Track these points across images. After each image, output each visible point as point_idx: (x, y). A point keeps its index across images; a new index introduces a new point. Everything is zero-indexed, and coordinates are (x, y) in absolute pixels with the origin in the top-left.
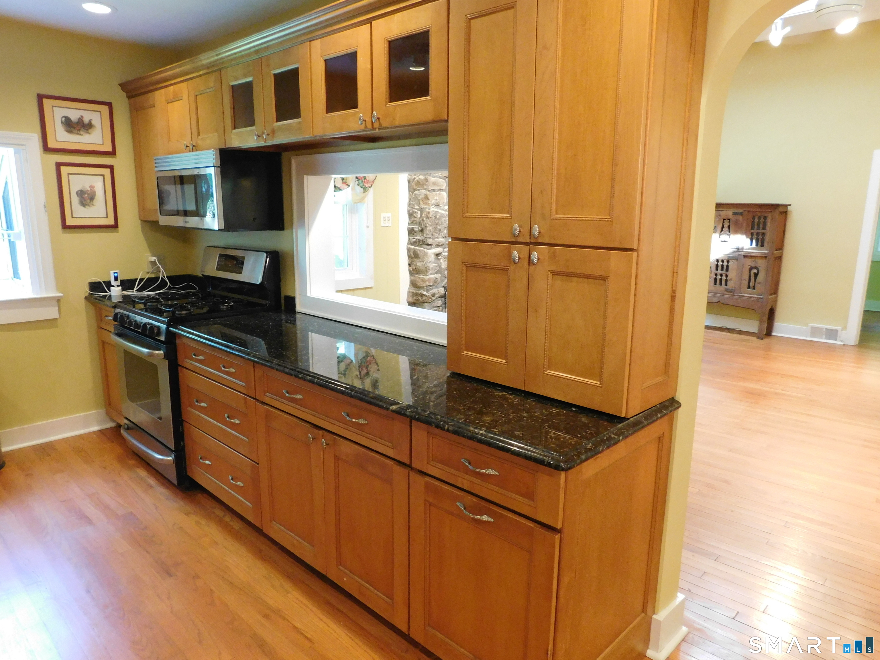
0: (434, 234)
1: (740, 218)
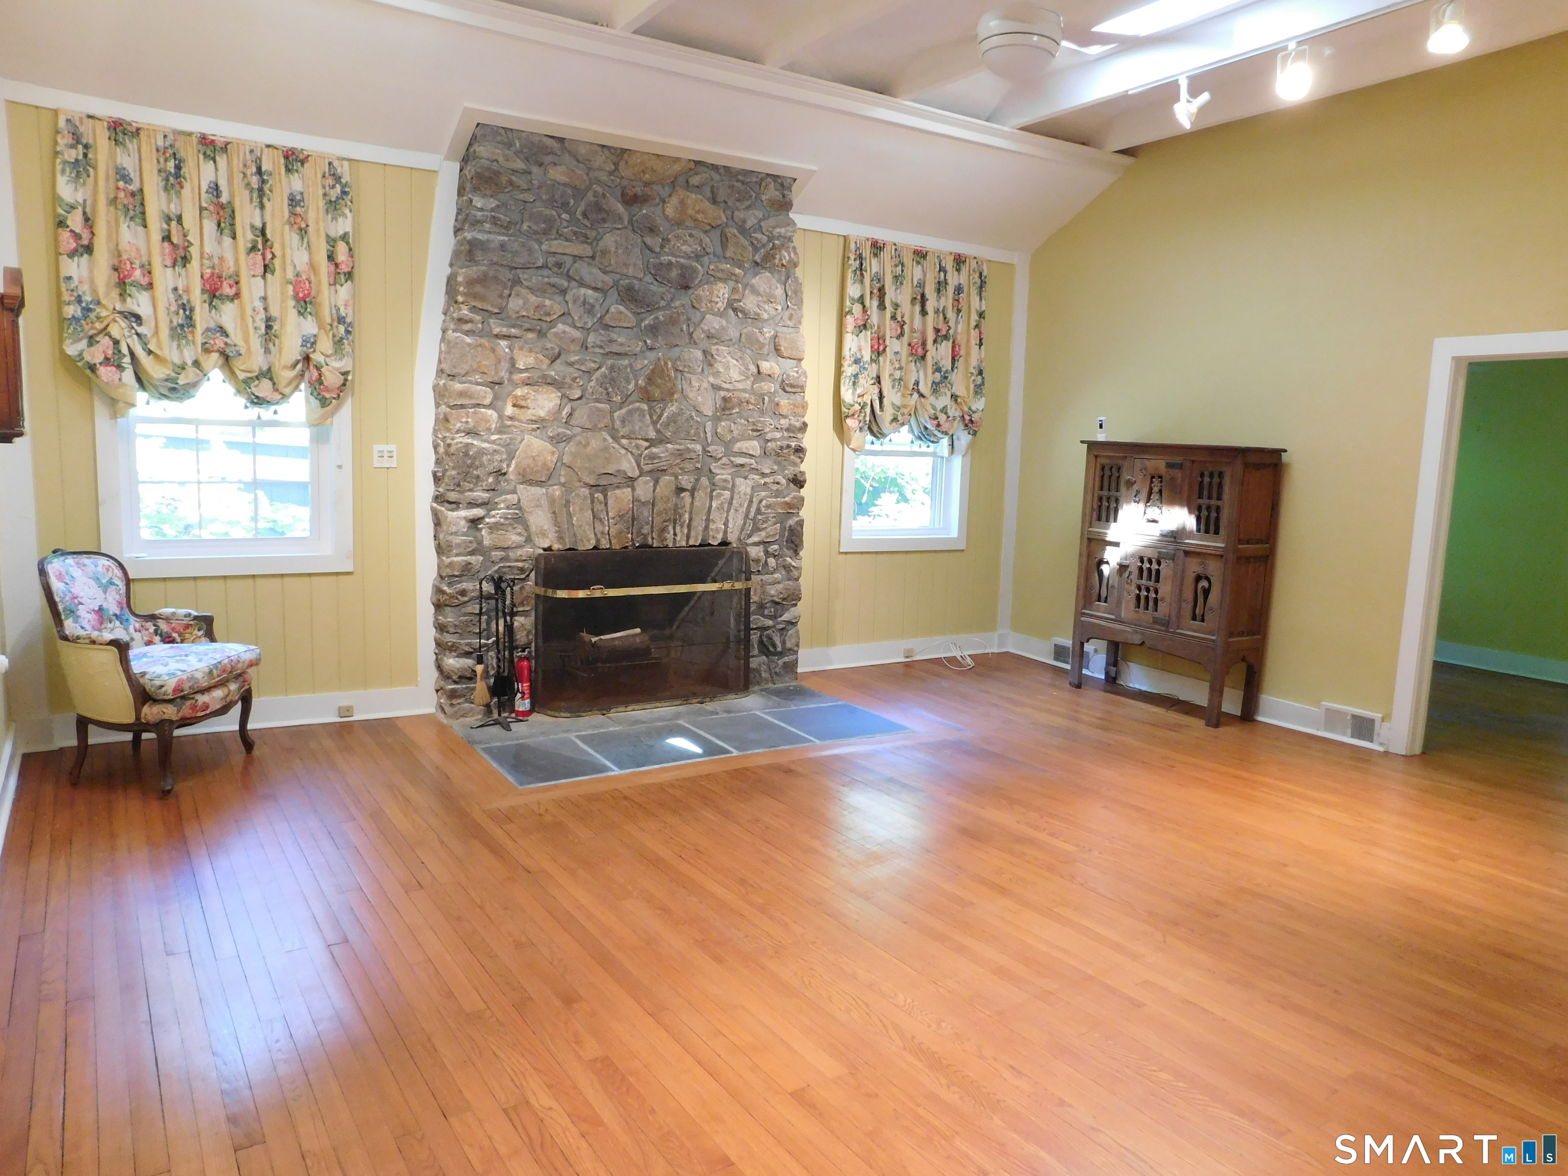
0: (462, 483)
1: (1178, 474)
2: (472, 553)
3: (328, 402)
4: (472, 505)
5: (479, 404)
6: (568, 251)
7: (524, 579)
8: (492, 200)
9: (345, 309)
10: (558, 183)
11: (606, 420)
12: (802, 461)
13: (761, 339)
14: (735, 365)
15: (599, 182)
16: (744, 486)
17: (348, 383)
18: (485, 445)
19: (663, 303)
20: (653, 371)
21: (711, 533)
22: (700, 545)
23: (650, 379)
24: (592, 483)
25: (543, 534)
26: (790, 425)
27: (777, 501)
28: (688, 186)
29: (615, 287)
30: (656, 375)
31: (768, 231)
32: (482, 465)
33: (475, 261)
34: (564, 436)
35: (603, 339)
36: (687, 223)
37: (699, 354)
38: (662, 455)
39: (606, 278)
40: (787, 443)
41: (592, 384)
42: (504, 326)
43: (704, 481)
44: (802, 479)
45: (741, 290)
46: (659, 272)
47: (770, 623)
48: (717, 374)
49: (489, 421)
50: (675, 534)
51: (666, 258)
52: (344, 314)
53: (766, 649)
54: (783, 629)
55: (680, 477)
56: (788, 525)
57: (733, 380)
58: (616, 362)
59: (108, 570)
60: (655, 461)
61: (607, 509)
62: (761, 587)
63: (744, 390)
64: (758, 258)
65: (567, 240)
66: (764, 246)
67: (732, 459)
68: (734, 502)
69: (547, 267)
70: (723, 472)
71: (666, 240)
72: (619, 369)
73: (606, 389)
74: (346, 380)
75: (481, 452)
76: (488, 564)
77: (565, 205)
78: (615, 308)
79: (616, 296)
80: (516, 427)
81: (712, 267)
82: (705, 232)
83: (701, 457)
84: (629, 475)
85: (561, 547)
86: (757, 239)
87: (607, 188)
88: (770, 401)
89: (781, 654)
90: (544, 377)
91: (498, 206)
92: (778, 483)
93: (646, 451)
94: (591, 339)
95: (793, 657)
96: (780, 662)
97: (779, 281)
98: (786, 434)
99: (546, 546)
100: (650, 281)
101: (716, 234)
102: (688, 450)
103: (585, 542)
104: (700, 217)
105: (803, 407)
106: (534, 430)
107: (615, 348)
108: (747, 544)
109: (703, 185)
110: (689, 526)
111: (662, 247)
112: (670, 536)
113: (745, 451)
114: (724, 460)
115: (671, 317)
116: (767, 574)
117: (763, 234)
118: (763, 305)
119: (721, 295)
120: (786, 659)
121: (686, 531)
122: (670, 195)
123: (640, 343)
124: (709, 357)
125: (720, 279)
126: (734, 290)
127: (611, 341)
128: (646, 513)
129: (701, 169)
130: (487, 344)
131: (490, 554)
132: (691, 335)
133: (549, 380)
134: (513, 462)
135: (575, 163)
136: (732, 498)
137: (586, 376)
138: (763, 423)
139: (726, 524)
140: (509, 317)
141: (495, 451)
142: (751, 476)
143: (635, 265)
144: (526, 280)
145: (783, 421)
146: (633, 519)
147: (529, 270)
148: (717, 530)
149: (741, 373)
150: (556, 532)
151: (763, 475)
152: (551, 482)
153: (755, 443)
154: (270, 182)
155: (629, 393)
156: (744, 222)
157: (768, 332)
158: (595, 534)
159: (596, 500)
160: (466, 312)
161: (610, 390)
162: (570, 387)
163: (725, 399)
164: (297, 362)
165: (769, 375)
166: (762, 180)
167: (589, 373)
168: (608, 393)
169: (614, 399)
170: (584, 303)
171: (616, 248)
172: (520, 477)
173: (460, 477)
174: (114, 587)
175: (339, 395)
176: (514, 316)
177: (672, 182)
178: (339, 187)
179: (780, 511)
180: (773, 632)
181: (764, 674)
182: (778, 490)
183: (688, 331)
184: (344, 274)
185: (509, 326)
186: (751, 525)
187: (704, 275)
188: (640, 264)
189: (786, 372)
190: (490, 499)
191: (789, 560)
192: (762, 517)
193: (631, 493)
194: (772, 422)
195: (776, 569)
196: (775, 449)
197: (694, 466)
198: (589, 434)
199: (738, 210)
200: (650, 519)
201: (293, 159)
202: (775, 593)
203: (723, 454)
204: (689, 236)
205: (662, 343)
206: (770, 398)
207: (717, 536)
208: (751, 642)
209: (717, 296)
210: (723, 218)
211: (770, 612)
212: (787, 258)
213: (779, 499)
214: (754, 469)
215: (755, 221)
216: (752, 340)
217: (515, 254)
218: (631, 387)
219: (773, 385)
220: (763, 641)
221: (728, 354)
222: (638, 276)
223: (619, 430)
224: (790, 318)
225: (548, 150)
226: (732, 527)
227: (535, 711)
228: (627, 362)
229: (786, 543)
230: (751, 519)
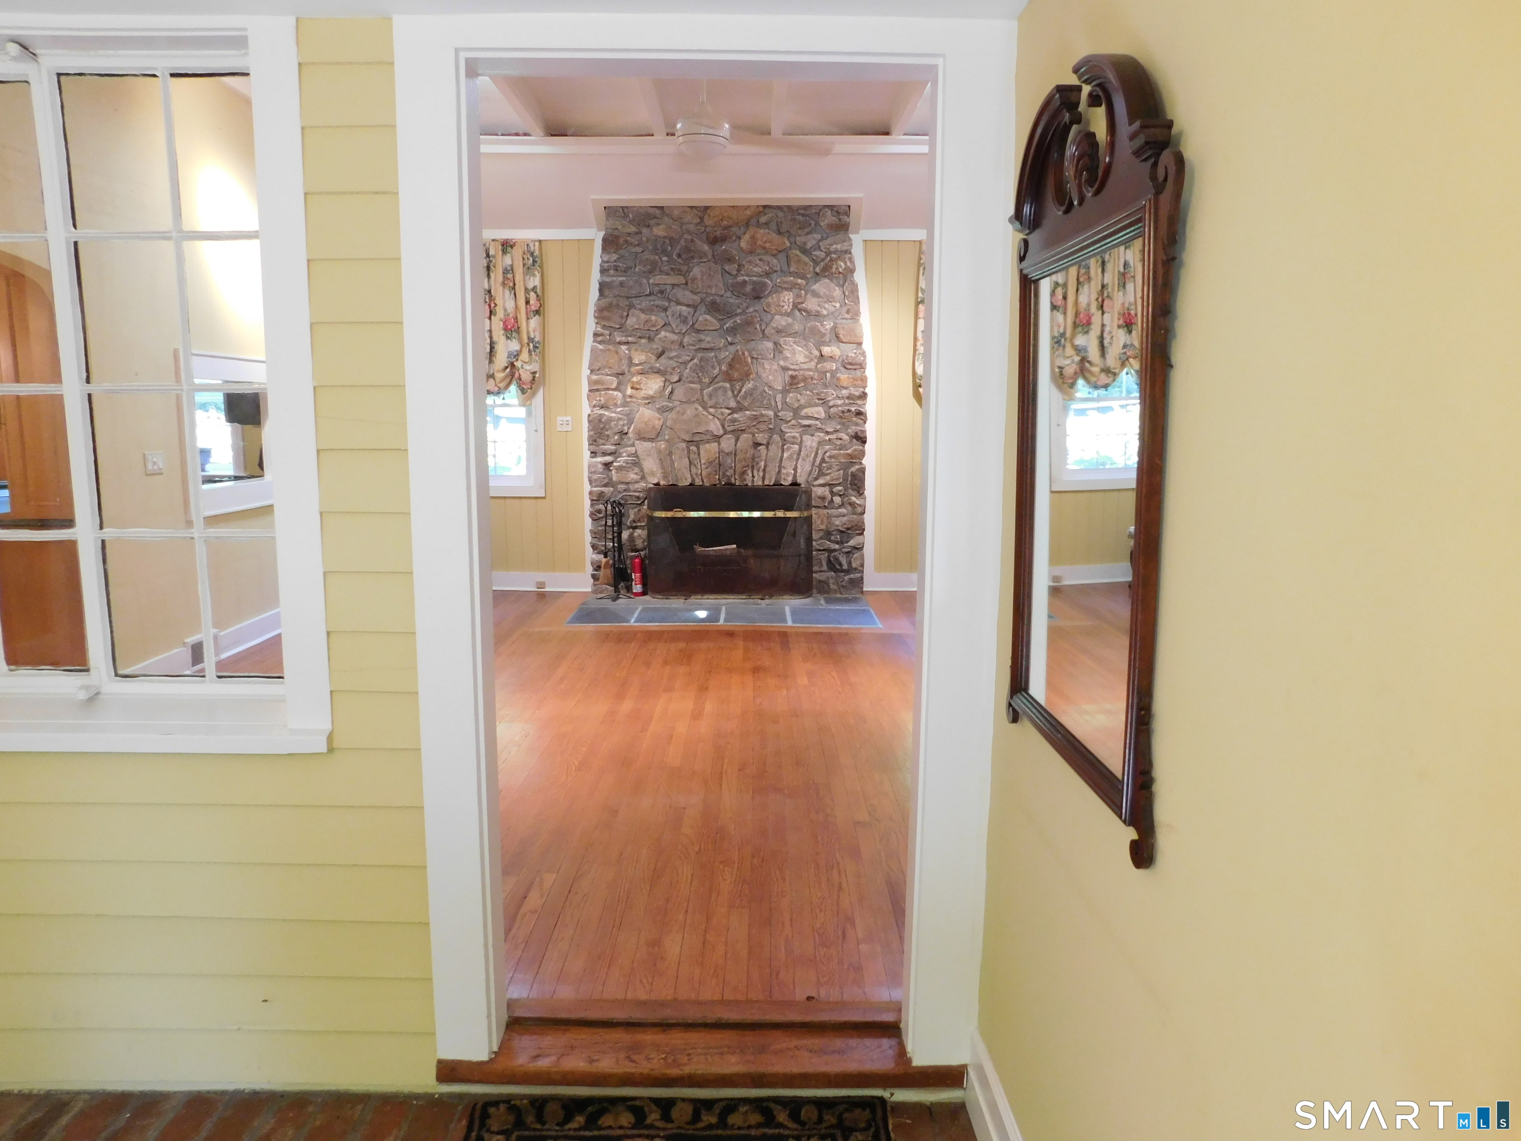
2: (605, 485)
3: (525, 391)
4: (604, 454)
5: (608, 388)
6: (668, 282)
7: (640, 504)
8: (614, 255)
9: (534, 333)
10: (660, 237)
11: (697, 396)
12: (865, 422)
13: (823, 330)
14: (800, 351)
15: (688, 232)
16: (810, 442)
17: (536, 379)
18: (614, 415)
19: (739, 311)
20: (733, 359)
21: (783, 477)
22: (774, 485)
23: (731, 366)
24: (688, 440)
25: (653, 474)
26: (850, 394)
27: (840, 454)
28: (759, 225)
29: (703, 303)
30: (735, 362)
31: (826, 248)
32: (611, 428)
33: (604, 296)
34: (667, 407)
35: (694, 339)
36: (758, 251)
37: (770, 345)
38: (741, 419)
39: (695, 297)
40: (847, 408)
41: (687, 371)
42: (622, 336)
43: (776, 437)
44: (862, 436)
45: (803, 295)
46: (737, 288)
47: (837, 547)
48: (786, 359)
49: (615, 399)
50: (753, 476)
51: (742, 278)
52: (533, 337)
53: (833, 565)
54: (848, 552)
55: (756, 435)
56: (850, 471)
57: (799, 362)
58: (705, 355)
60: (735, 424)
61: (700, 457)
62: (828, 518)
63: (809, 370)
64: (818, 270)
65: (667, 274)
66: (823, 260)
67: (800, 421)
68: (802, 453)
69: (653, 294)
70: (792, 431)
71: (741, 266)
72: (707, 360)
73: (697, 374)
74: (534, 377)
75: (610, 420)
76: (616, 493)
77: (664, 252)
78: (703, 318)
79: (704, 309)
80: (634, 402)
81: (778, 281)
82: (774, 255)
83: (773, 420)
84: (716, 433)
85: (665, 483)
86: (816, 256)
87: (694, 235)
88: (833, 376)
89: (847, 572)
90: (651, 368)
91: (618, 258)
92: (841, 439)
93: (729, 417)
94: (686, 340)
95: (858, 575)
96: (846, 578)
97: (838, 285)
98: (847, 401)
99: (655, 482)
100: (729, 296)
101: (782, 257)
102: (762, 415)
103: (684, 481)
104: (768, 245)
105: (862, 380)
106: (646, 404)
107: (703, 345)
108: (814, 486)
109: (770, 222)
110: (764, 470)
111: (739, 271)
112: (749, 478)
113: (810, 415)
114: (793, 422)
115: (747, 320)
116: (833, 508)
117: (821, 251)
118: (823, 304)
119: (786, 300)
120: (852, 576)
121: (761, 474)
122: (744, 234)
123: (723, 340)
124: (779, 347)
125: (786, 289)
126: (798, 296)
127: (700, 341)
128: (729, 461)
129: (767, 210)
130: (612, 349)
131: (617, 487)
132: (763, 331)
133: (655, 371)
134: (633, 426)
135: (672, 221)
136: (800, 451)
137: (682, 367)
138: (826, 393)
139: (795, 469)
140: (627, 330)
141: (619, 418)
142: (817, 434)
143: (717, 286)
144: (638, 304)
145: (845, 392)
146: (720, 465)
147: (641, 298)
148: (787, 474)
149: (806, 357)
150: (662, 473)
151: (828, 433)
152: (659, 439)
153: (820, 409)
154: (494, 261)
155: (715, 376)
156: (805, 243)
157: (829, 325)
158: (691, 475)
159: (691, 451)
160: (599, 329)
161: (700, 374)
162: (671, 374)
163: (792, 377)
164: (507, 368)
165: (831, 357)
166: (820, 210)
167: (685, 363)
168: (699, 377)
169: (704, 381)
170: (680, 316)
171: (702, 276)
172: (637, 435)
173: (596, 436)
175: (531, 386)
176: (631, 329)
177: (746, 223)
178: (531, 259)
179: (843, 460)
180: (840, 554)
181: (832, 586)
182: (841, 444)
183: (761, 329)
184: (533, 311)
185: (627, 336)
186: (817, 471)
187: (772, 287)
188: (721, 285)
189: (846, 354)
190: (616, 450)
191: (854, 499)
192: (827, 464)
193: (717, 447)
194: (834, 393)
195: (842, 505)
196: (838, 413)
197: (767, 426)
198: (685, 406)
199: (800, 236)
200: (733, 465)
201: (507, 246)
202: (841, 524)
203: (792, 418)
204: (759, 260)
205: (740, 339)
206: (832, 374)
207: (788, 479)
208: (816, 560)
209: (784, 301)
210: (788, 244)
211: (836, 538)
212: (843, 266)
213: (842, 451)
214: (819, 428)
215: (814, 242)
216: (814, 332)
217: (631, 288)
218: (716, 371)
219: (834, 364)
220: (830, 561)
221: (794, 343)
222: (720, 293)
223: (708, 402)
224: (848, 312)
225: (652, 216)
226: (801, 472)
227: (644, 593)
228: (713, 354)
229: (849, 486)
230: (817, 467)
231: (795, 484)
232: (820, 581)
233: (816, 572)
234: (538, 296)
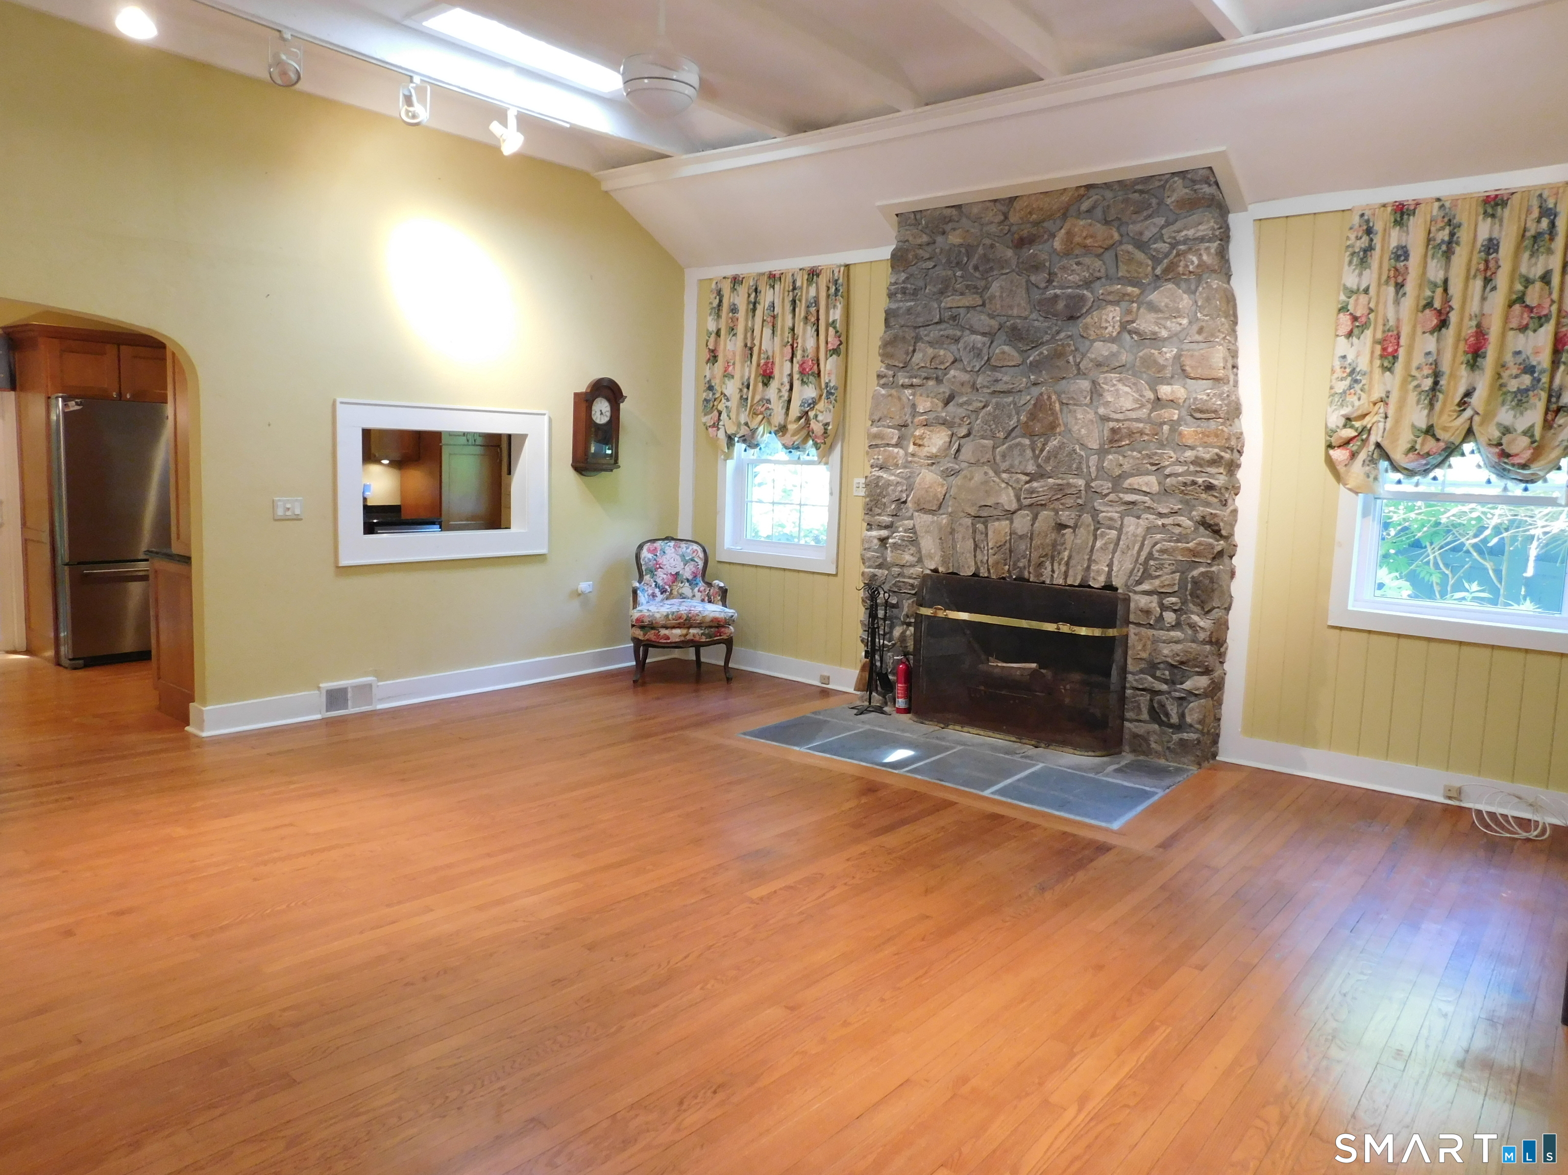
2: (880, 566)
3: (819, 446)
4: (880, 527)
5: (888, 444)
6: (961, 304)
7: (914, 595)
8: (903, 274)
9: (829, 376)
10: (954, 245)
11: (988, 456)
13: (1161, 361)
14: (1127, 393)
15: (989, 235)
16: (1133, 526)
17: (830, 431)
18: (893, 478)
19: (1046, 338)
20: (1035, 405)
21: (1093, 575)
22: (1080, 586)
23: (1032, 416)
24: (973, 514)
25: (931, 557)
26: (1197, 457)
27: (1178, 547)
28: (1079, 215)
29: (1001, 329)
30: (1039, 409)
31: (1170, 237)
32: (888, 494)
34: (952, 470)
35: (989, 379)
36: (1077, 252)
37: (1085, 384)
38: (1041, 490)
39: (993, 322)
40: (1192, 478)
41: (978, 422)
42: (906, 377)
44: (1212, 522)
45: (1135, 310)
46: (1047, 307)
48: (1107, 404)
49: (895, 458)
50: (1053, 571)
51: (1052, 292)
52: (828, 381)
53: (1157, 714)
54: (1181, 699)
55: (1060, 513)
56: (1190, 576)
57: (1124, 409)
58: (1001, 400)
59: (694, 552)
60: (1034, 496)
61: (987, 539)
62: (1153, 643)
63: (1138, 420)
64: (1158, 271)
65: (962, 294)
66: (1166, 255)
67: (1121, 495)
68: (1121, 543)
69: (945, 321)
70: (1110, 509)
71: (1052, 275)
72: (1004, 407)
73: (990, 426)
74: (826, 429)
75: (888, 484)
76: (890, 577)
77: (959, 264)
78: (1001, 350)
79: (1004, 338)
80: (916, 463)
82: (1099, 256)
83: (1083, 492)
84: (1006, 508)
85: (945, 570)
86: (1155, 250)
87: (996, 239)
88: (1173, 430)
89: (1178, 728)
90: (937, 418)
91: (907, 278)
92: (1179, 525)
93: (1027, 486)
94: (980, 380)
96: (1176, 737)
97: (1188, 291)
98: (1192, 468)
99: (933, 567)
100: (1035, 318)
101: (1109, 256)
102: (1069, 485)
103: (966, 569)
104: (1089, 241)
106: (929, 465)
107: (999, 387)
108: (1135, 592)
109: (1094, 207)
110: (1067, 564)
111: (1050, 281)
112: (1047, 572)
113: (1136, 487)
114: (1112, 497)
115: (1056, 350)
116: (1162, 629)
117: (1165, 242)
119: (1110, 319)
120: (1185, 736)
121: (1063, 568)
122: (1060, 229)
123: (1024, 380)
124: (1097, 387)
125: (1111, 303)
126: (1129, 311)
127: (997, 381)
128: (1023, 547)
129: (1092, 192)
130: (895, 393)
131: (891, 570)
132: (1078, 365)
133: (941, 421)
134: (912, 493)
135: (970, 223)
136: (1119, 539)
137: (973, 417)
138: (1162, 456)
139: (1110, 565)
140: (912, 369)
141: (898, 483)
142: (1144, 516)
143: (1019, 305)
144: (926, 336)
145: (1189, 454)
146: (1011, 551)
147: (930, 327)
148: (1098, 572)
149: (1136, 401)
150: (942, 556)
151: (1161, 515)
152: (941, 512)
153: (1152, 479)
154: (799, 294)
155: (1010, 429)
156: (1141, 234)
157: (1169, 352)
158: (976, 563)
159: (977, 530)
160: (882, 369)
161: (994, 427)
162: (960, 425)
163: (1113, 431)
164: (801, 418)
165: (1172, 401)
166: (1167, 181)
167: (976, 411)
168: (991, 430)
169: (997, 435)
170: (973, 348)
171: (1002, 292)
172: (916, 505)
173: (873, 503)
174: (693, 563)
175: (825, 441)
176: (916, 367)
177: (1062, 214)
178: (834, 288)
179: (1180, 558)
180: (1167, 699)
181: (1153, 745)
182: (1180, 534)
183: (1075, 361)
184: (830, 350)
185: (911, 377)
186: (1141, 571)
187: (1093, 301)
188: (1023, 303)
189: (1194, 396)
190: (892, 523)
191: (1195, 618)
192: (1156, 562)
193: (1009, 526)
194: (1172, 454)
195: (1177, 626)
196: (1176, 485)
197: (1075, 501)
198: (974, 468)
199: (1134, 223)
200: (1028, 553)
201: (813, 274)
202: (1171, 654)
203: (1110, 490)
204: (1076, 264)
205: (1046, 377)
206: (1171, 426)
207: (1099, 578)
208: (1132, 702)
209: (1107, 321)
210: (1116, 236)
211: (1164, 674)
212: (1196, 262)
213: (1179, 544)
214: (1149, 508)
215: (1155, 230)
216: (1149, 363)
217: (918, 315)
218: (1013, 423)
219: (1177, 412)
220: (1153, 707)
221: (1119, 381)
222: (1023, 315)
223: (1000, 464)
224: (1200, 331)
225: (947, 220)
226: (1118, 571)
227: (907, 711)
228: (1011, 399)
229: (1189, 598)
230: (1141, 564)
231: (1109, 587)
232: (1136, 736)
233: (1131, 721)
234: (837, 332)
